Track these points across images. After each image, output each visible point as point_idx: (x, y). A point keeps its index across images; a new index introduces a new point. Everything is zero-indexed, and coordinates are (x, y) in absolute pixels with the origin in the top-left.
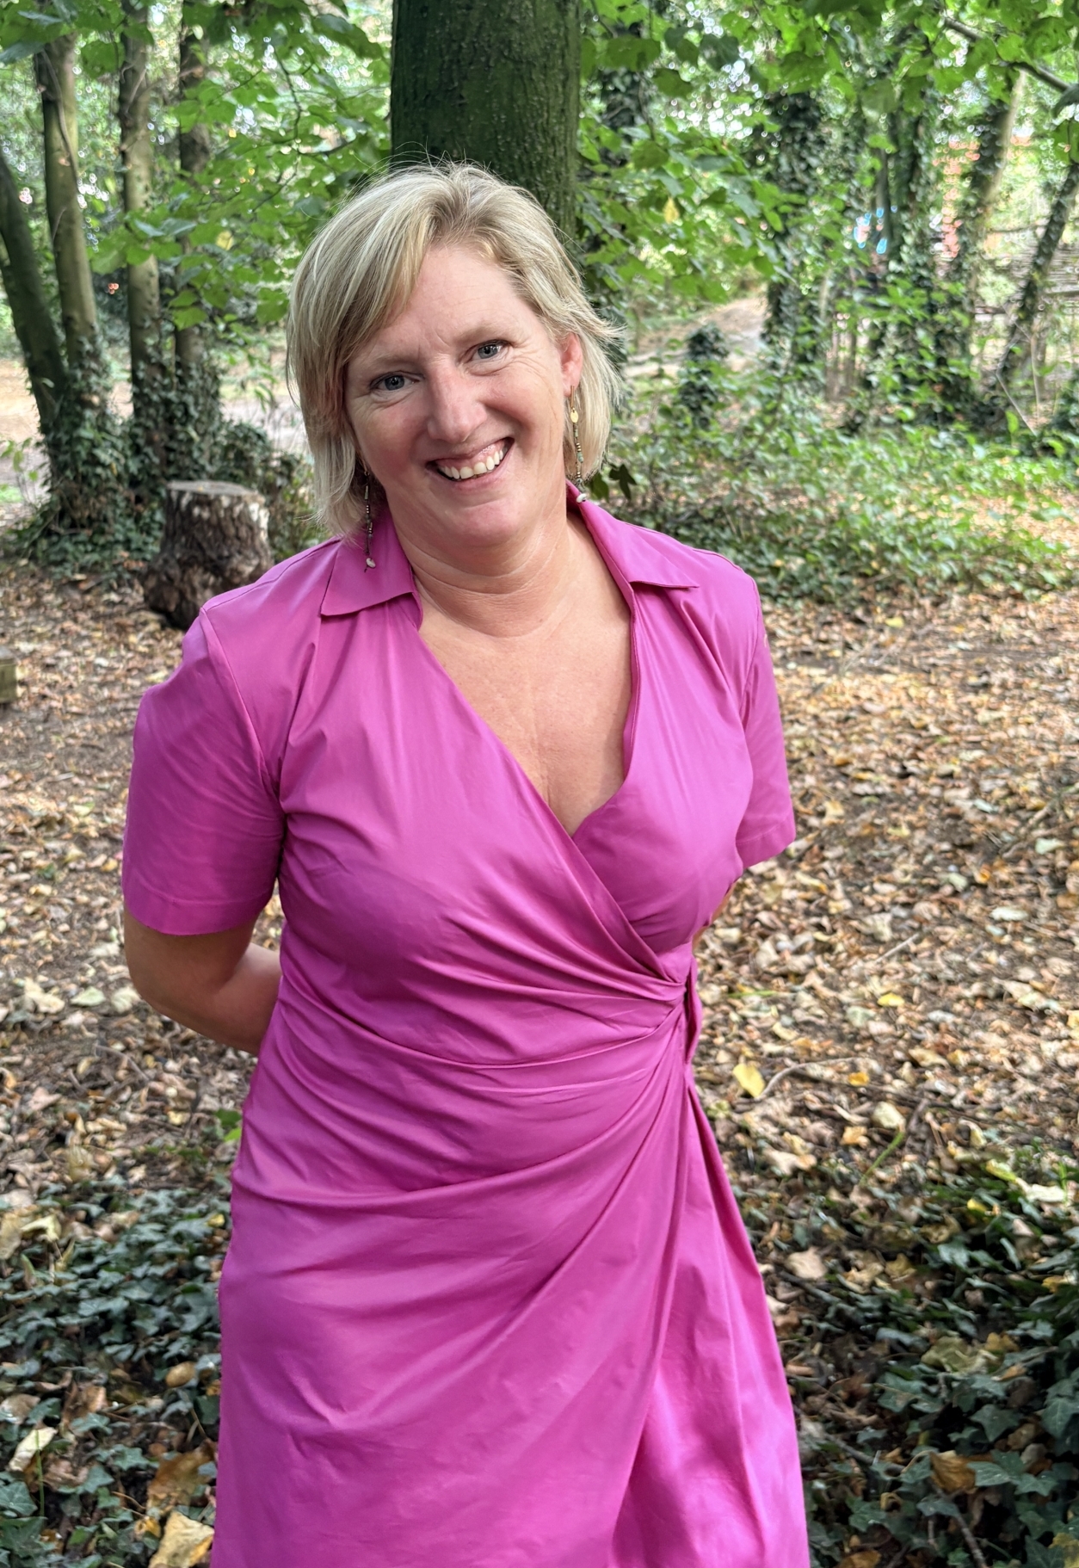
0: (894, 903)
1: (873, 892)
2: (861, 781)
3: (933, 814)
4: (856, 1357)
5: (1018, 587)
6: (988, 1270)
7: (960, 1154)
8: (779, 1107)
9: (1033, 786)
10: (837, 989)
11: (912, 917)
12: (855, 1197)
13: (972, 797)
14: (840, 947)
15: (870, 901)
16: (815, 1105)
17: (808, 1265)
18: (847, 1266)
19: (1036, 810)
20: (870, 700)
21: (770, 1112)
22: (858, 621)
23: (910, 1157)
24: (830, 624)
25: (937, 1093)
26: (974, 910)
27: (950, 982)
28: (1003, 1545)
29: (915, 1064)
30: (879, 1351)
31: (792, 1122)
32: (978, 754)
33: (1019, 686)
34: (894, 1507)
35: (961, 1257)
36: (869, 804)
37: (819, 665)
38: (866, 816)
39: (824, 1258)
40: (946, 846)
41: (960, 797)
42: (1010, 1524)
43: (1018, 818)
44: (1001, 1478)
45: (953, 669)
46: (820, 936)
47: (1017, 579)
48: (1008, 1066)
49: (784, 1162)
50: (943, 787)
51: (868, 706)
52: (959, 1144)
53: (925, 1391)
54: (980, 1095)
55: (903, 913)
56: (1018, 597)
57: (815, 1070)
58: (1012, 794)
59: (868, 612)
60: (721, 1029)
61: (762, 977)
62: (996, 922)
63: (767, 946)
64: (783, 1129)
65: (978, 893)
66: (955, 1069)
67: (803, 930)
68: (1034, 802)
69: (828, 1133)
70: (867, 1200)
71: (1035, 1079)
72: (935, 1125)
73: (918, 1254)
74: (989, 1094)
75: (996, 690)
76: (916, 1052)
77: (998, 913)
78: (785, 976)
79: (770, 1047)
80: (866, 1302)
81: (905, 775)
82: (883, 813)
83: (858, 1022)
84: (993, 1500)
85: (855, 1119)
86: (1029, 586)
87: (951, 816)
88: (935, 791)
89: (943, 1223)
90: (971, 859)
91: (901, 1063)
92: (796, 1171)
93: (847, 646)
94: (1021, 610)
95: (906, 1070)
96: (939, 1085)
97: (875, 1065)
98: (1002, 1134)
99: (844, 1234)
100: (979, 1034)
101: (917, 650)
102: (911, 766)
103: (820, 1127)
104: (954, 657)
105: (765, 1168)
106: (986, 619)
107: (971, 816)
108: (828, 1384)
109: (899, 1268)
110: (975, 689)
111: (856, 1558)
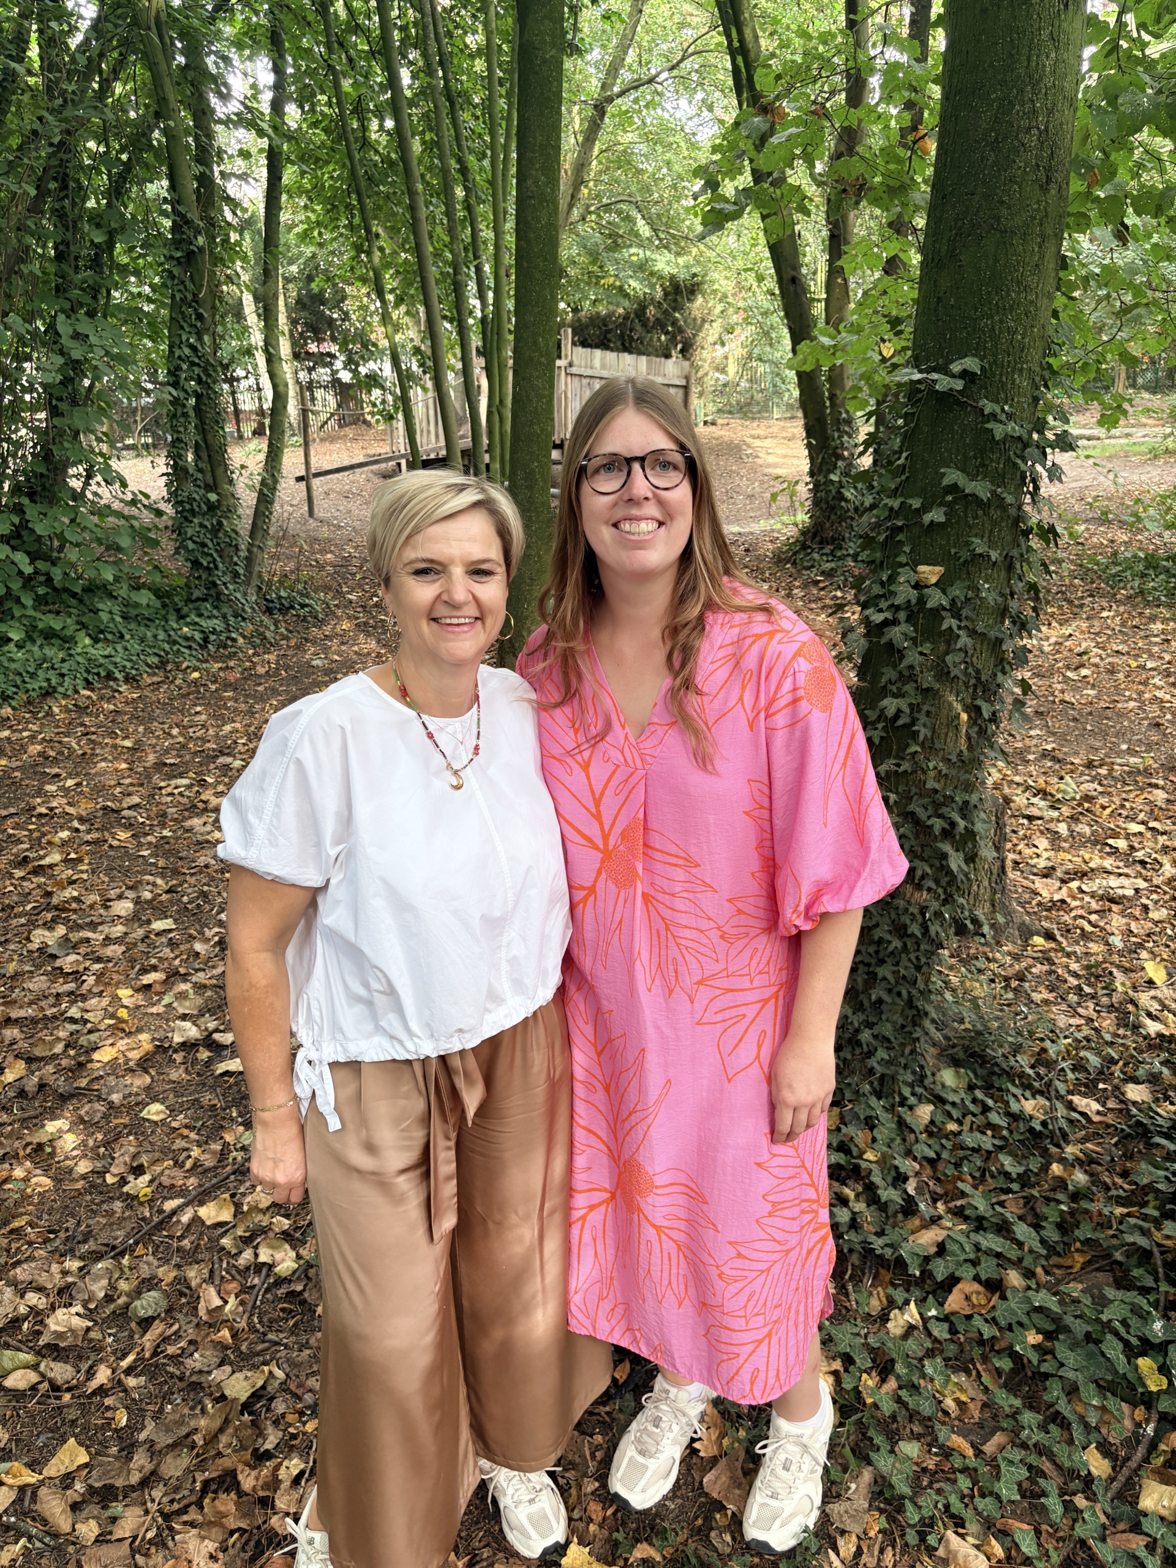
17: (1136, 1093)
18: (1165, 1099)
21: (1161, 996)
39: (1152, 1091)
49: (1153, 1028)
92: (1160, 1036)
105: (1136, 1027)
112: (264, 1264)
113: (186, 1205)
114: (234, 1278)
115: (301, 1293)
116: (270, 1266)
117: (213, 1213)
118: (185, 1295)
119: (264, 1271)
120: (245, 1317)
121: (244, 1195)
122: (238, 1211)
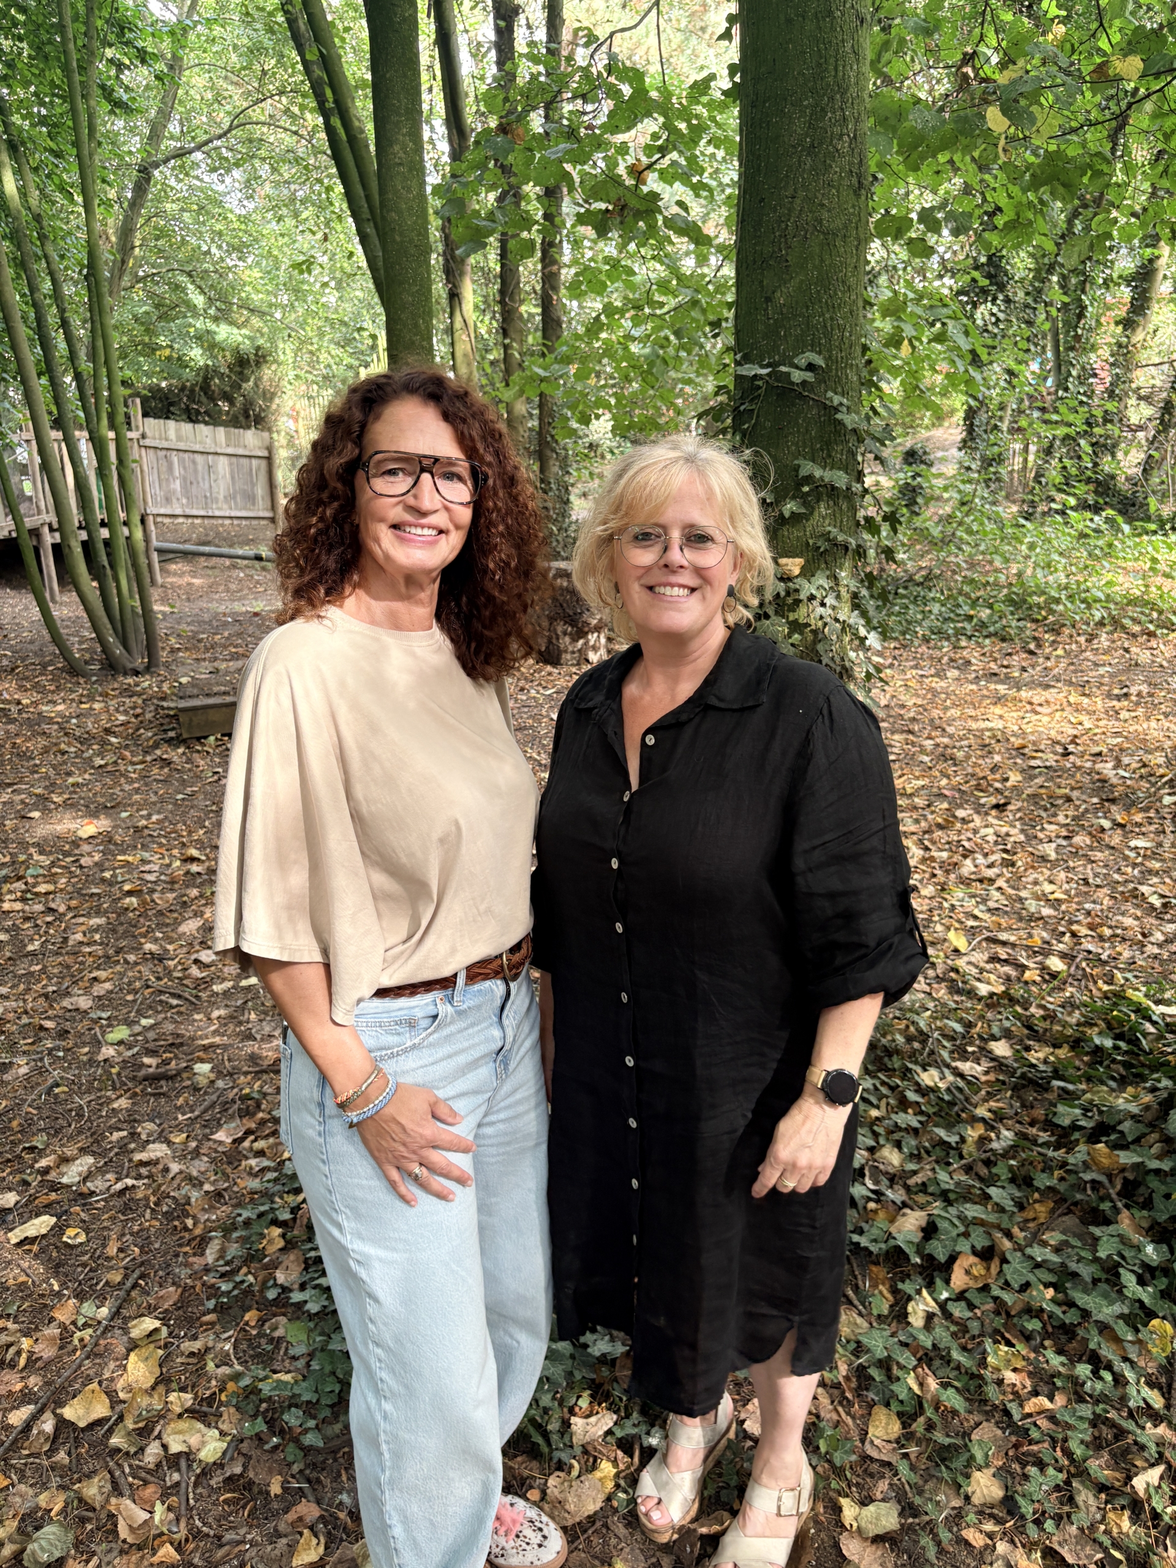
0: (1058, 837)
1: (1043, 829)
2: (1034, 758)
3: (1087, 779)
4: (1035, 1099)
5: (1152, 627)
6: (1126, 1052)
7: (1106, 988)
8: (980, 957)
9: (1161, 760)
10: (1018, 889)
11: (1071, 845)
12: (1033, 1010)
13: (1115, 768)
14: (1019, 863)
15: (1041, 835)
16: (1004, 956)
17: (1001, 1049)
18: (1028, 1049)
19: (1162, 776)
20: (1041, 705)
21: (973, 960)
22: (1031, 653)
23: (1070, 989)
24: (1010, 654)
25: (1089, 952)
26: (1116, 839)
27: (1098, 886)
28: (1137, 1203)
29: (1074, 934)
30: (1051, 1096)
31: (989, 966)
32: (1120, 740)
33: (1151, 695)
34: (1062, 1179)
35: (1108, 1043)
36: (1040, 773)
37: (1002, 682)
38: (1039, 781)
39: (1011, 1046)
40: (1095, 800)
41: (1107, 768)
42: (1142, 1190)
43: (1149, 782)
44: (1137, 1159)
45: (1102, 684)
46: (1005, 856)
47: (1151, 622)
48: (1140, 937)
49: (983, 989)
50: (1094, 762)
51: (1039, 709)
52: (1105, 982)
53: (1084, 1115)
54: (1120, 954)
55: (1064, 843)
56: (1151, 635)
57: (1003, 936)
58: (1145, 766)
59: (1039, 646)
60: (936, 912)
61: (965, 882)
62: (1132, 849)
63: (968, 862)
64: (982, 970)
65: (1119, 831)
66: (1101, 938)
67: (993, 852)
68: (1161, 771)
69: (1013, 973)
70: (1041, 1012)
71: (1160, 946)
72: (1088, 970)
73: (1076, 1044)
74: (1127, 954)
75: (1134, 698)
76: (1075, 927)
77: (1133, 844)
78: (981, 881)
79: (971, 923)
80: (1042, 1067)
81: (1066, 754)
82: (1051, 779)
83: (1033, 910)
84: (1130, 1176)
85: (1032, 965)
86: (1158, 626)
87: (1099, 780)
88: (1088, 765)
89: (1096, 1025)
90: (1114, 808)
91: (1064, 934)
92: (992, 995)
93: (1024, 669)
94: (1153, 643)
95: (1067, 938)
96: (1090, 947)
97: (1044, 934)
98: (1136, 977)
99: (1026, 1032)
100: (1120, 918)
101: (1075, 672)
102: (1071, 748)
103: (1007, 969)
104: (1103, 676)
105: (971, 993)
106: (1127, 650)
107: (1114, 781)
108: (1017, 1114)
109: (1063, 1053)
110: (1118, 698)
111: (1037, 1206)
112: (180, 1454)
113: (41, 1411)
114: (146, 1483)
115: (241, 1475)
116: (188, 1456)
117: (81, 1412)
118: (89, 1520)
119: (183, 1463)
120: (183, 1524)
121: (112, 1380)
122: (114, 1401)
